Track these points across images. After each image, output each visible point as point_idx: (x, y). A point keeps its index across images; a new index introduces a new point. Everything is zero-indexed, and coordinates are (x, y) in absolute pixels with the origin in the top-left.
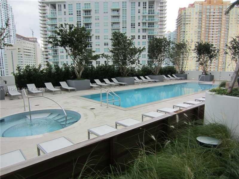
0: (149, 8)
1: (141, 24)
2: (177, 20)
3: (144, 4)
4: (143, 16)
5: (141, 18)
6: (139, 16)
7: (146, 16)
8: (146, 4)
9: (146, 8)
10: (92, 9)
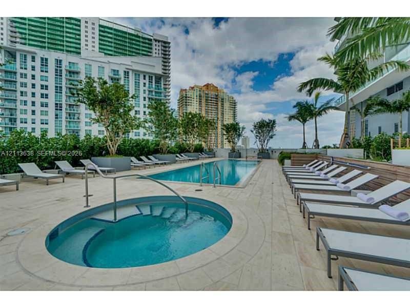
0: (156, 83)
1: (147, 99)
2: (178, 100)
3: (149, 78)
4: (149, 91)
5: (147, 92)
6: (144, 90)
7: (152, 91)
8: (152, 78)
9: (152, 82)
10: (81, 71)
